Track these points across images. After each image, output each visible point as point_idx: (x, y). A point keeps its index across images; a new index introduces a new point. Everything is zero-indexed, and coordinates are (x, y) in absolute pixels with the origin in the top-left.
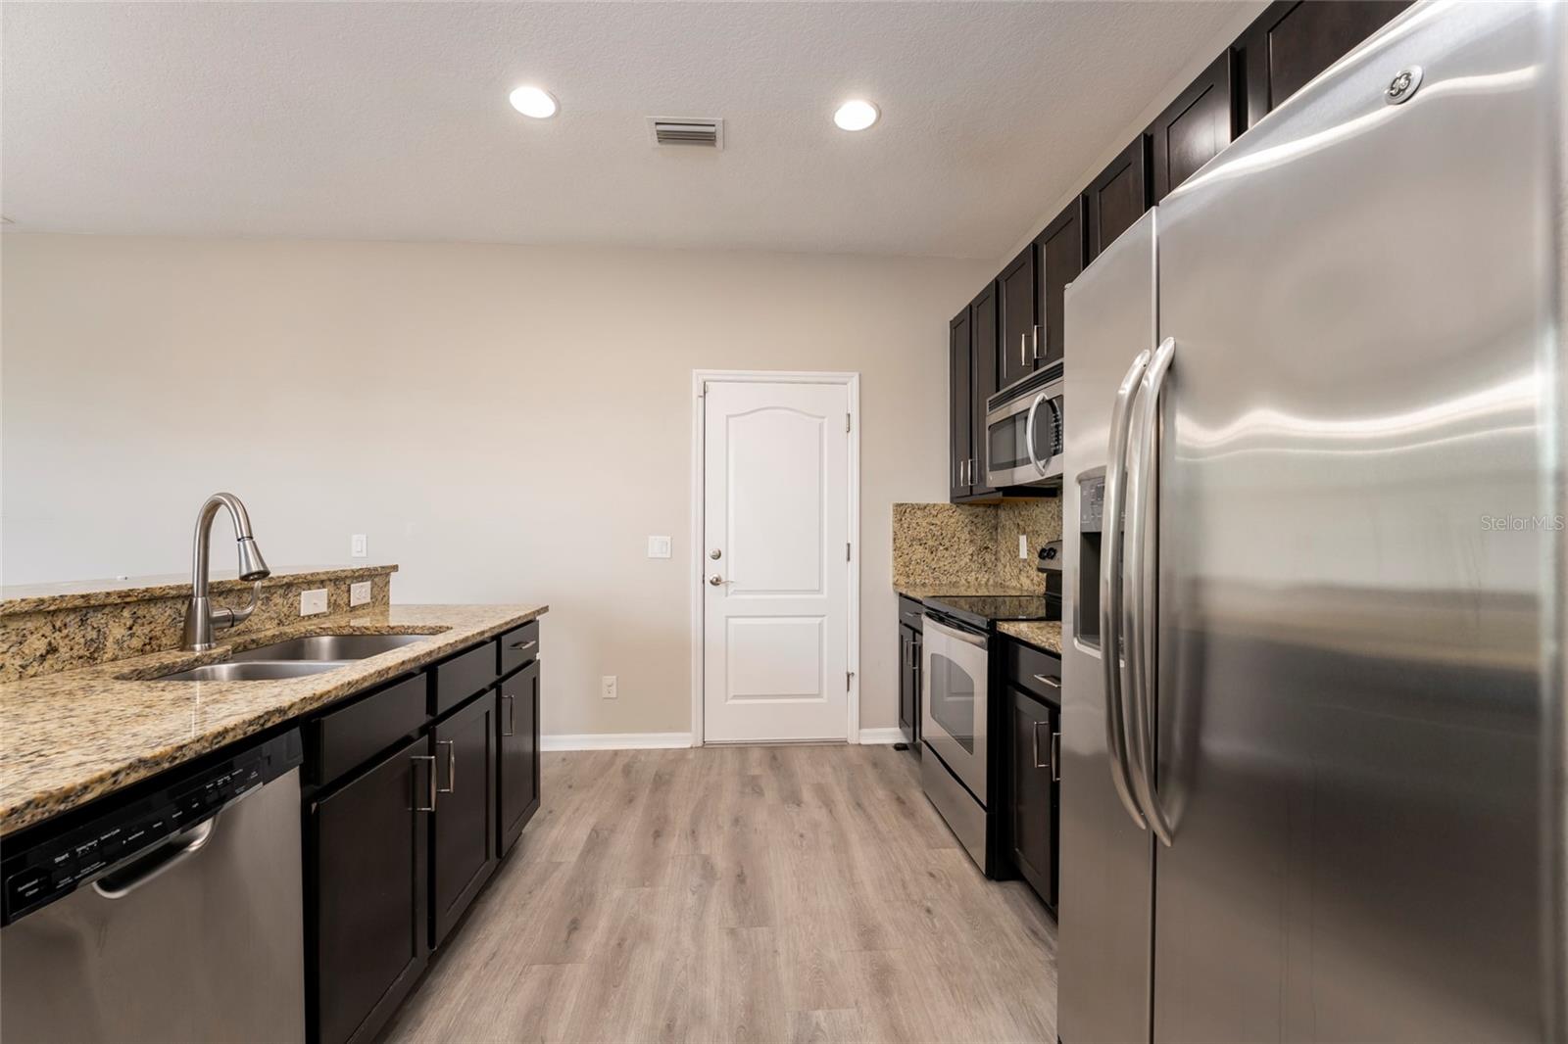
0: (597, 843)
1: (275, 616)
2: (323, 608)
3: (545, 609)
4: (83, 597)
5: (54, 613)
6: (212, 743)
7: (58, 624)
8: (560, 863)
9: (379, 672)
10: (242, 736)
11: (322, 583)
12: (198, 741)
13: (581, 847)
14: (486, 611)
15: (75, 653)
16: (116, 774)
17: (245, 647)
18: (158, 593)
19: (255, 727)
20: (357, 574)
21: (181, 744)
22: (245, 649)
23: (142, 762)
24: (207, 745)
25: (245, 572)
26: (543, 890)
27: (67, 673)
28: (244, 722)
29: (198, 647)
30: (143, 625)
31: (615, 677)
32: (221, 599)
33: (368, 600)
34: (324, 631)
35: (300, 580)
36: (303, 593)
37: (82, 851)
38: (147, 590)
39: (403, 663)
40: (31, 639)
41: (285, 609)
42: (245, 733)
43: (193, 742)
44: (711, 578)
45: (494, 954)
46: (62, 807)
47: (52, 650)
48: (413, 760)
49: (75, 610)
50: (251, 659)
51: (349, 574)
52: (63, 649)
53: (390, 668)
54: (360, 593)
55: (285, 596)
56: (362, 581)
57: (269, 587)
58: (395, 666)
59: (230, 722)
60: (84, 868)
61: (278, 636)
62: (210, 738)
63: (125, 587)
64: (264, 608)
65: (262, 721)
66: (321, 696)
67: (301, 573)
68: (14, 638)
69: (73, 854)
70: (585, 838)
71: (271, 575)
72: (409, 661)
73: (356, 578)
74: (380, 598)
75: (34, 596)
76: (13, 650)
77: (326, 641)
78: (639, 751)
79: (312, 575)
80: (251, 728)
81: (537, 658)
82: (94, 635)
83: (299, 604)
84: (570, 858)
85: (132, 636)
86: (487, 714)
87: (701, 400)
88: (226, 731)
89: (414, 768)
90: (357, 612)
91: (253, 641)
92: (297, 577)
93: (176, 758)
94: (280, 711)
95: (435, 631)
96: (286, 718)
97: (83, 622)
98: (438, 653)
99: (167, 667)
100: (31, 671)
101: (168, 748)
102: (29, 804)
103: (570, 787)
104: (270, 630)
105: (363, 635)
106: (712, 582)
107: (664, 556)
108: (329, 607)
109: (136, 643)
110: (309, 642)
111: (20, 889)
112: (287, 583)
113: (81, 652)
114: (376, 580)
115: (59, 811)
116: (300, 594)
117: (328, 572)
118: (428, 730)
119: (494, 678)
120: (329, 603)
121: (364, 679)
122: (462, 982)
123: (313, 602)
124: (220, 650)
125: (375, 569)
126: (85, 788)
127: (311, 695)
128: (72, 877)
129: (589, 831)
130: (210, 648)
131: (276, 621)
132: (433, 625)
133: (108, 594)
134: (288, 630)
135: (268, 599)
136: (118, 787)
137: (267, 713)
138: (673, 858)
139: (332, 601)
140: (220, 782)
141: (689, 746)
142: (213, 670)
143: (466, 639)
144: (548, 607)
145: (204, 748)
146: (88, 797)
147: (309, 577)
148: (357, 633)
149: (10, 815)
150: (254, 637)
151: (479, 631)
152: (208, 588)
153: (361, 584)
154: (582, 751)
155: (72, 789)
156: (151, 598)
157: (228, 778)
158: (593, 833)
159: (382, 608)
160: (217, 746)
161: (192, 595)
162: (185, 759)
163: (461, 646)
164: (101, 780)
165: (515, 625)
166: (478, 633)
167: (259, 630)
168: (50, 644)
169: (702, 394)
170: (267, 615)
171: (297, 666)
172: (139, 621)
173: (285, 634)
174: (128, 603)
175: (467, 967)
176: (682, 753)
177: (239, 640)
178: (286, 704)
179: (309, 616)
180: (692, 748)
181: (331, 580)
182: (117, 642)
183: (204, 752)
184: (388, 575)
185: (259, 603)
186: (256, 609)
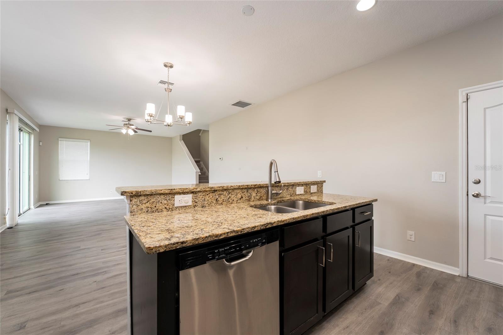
0: (398, 302)
1: (289, 194)
2: (302, 192)
3: (376, 200)
4: (247, 185)
5: (242, 189)
6: (251, 229)
7: (243, 192)
8: (380, 303)
9: (304, 216)
10: (260, 229)
11: (302, 185)
12: (248, 228)
13: (391, 300)
14: (351, 199)
15: (246, 199)
16: (228, 233)
17: (281, 201)
18: (262, 186)
19: (263, 227)
20: (312, 183)
21: (243, 228)
22: (281, 202)
23: (234, 231)
24: (250, 230)
25: (275, 181)
26: (371, 311)
27: (244, 203)
28: (260, 225)
29: (269, 200)
30: (259, 193)
31: (414, 232)
32: (276, 188)
33: (316, 191)
34: (301, 200)
35: (296, 184)
36: (297, 188)
37: (221, 251)
38: (259, 185)
39: (313, 214)
40: (238, 194)
41: (292, 192)
42: (261, 228)
43: (246, 228)
44: (473, 193)
45: (348, 327)
46: (216, 239)
47: (242, 197)
48: (318, 247)
49: (246, 188)
50: (280, 205)
51: (310, 183)
52: (244, 198)
53: (308, 215)
54: (314, 189)
55: (292, 188)
56: (314, 185)
57: (288, 185)
58: (310, 215)
59: (257, 224)
60: (222, 255)
61: (289, 199)
62: (251, 228)
63: (255, 184)
65: (265, 226)
66: (284, 221)
67: (296, 182)
68: (235, 194)
69: (219, 250)
70: (393, 298)
71: (281, 183)
72: (315, 214)
73: (312, 184)
74: (320, 191)
75: (238, 185)
76: (235, 196)
77: (301, 202)
78: (426, 267)
79: (299, 182)
80: (262, 227)
81: (373, 219)
82: (249, 195)
83: (296, 191)
84: (385, 304)
85: (257, 196)
86: (349, 236)
87: (465, 104)
88: (255, 227)
89: (318, 250)
90: (312, 195)
91: (283, 200)
92: (295, 183)
93: (242, 232)
94: (271, 223)
95: (331, 204)
96: (273, 226)
97: (247, 191)
98: (327, 212)
99: (261, 204)
100: (238, 202)
101: (240, 229)
102: (209, 236)
103: (390, 272)
104: (288, 197)
105: (311, 202)
106: (473, 196)
107: (442, 181)
108: (304, 192)
109: (258, 197)
110: (297, 202)
111: (208, 256)
112: (292, 185)
113: (247, 199)
114: (319, 185)
115: (215, 240)
116: (296, 188)
117: (304, 182)
118: (323, 238)
119: (352, 224)
120: (304, 191)
121: (299, 217)
122: (335, 330)
123: (300, 190)
124: (274, 202)
125: (318, 182)
126: (221, 235)
127: (281, 220)
128: (218, 257)
129: (395, 295)
130: (272, 201)
131: (290, 195)
132: (331, 202)
133: (252, 185)
134: (292, 198)
135: (288, 189)
136: (228, 236)
137: (267, 223)
138: (440, 329)
139: (305, 190)
140: (254, 241)
141: (458, 274)
142: (271, 207)
143: (338, 208)
144: (377, 199)
145: (249, 230)
146: (221, 237)
147: (298, 183)
148: (309, 201)
149: (206, 238)
150: (283, 199)
151: (344, 206)
152: (271, 185)
153: (314, 186)
154: (397, 259)
155: (218, 234)
156: (260, 187)
157: (257, 240)
158: (397, 297)
159: (320, 194)
160: (253, 230)
161: (268, 187)
162: (244, 232)
163: (336, 211)
164: (224, 234)
165: (360, 205)
166: (344, 207)
167: (285, 197)
168: (241, 196)
169: (465, 100)
170: (287, 193)
171: (289, 209)
172: (258, 192)
173: (291, 199)
174: (256, 188)
175: (338, 326)
176: (453, 277)
177: (280, 199)
178: (273, 222)
179: (299, 195)
180: (459, 276)
181: (305, 184)
182: (254, 197)
183: (249, 231)
184: (322, 183)
185: (285, 190)
186: (284, 192)
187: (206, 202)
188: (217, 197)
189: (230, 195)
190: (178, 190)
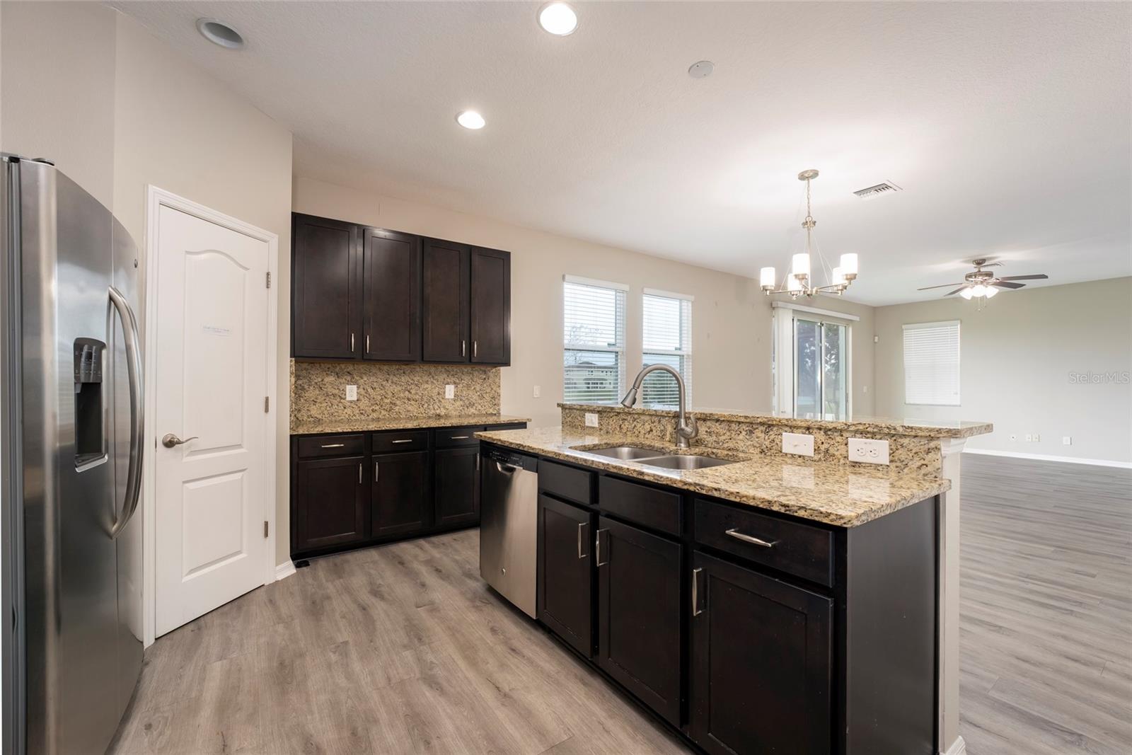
1: (758, 445)
2: (808, 451)
11: (805, 430)
32: (717, 424)
33: (884, 461)
35: (777, 423)
36: (783, 434)
41: (767, 443)
47: (651, 430)
52: (654, 431)
55: (766, 433)
57: (748, 423)
64: (748, 437)
67: (774, 417)
73: (861, 432)
74: (915, 467)
79: (787, 420)
82: (662, 428)
83: (781, 442)
92: (772, 420)
97: (659, 421)
100: (646, 436)
108: (815, 453)
112: (763, 423)
113: (659, 434)
116: (780, 434)
120: (816, 449)
123: (795, 443)
131: (760, 450)
133: (663, 411)
134: (770, 459)
135: (751, 432)
139: (822, 446)
147: (784, 421)
170: (750, 443)
179: (791, 454)
185: (744, 433)
186: (741, 437)
187: (610, 428)
188: (621, 422)
189: (635, 423)
190: (585, 407)
